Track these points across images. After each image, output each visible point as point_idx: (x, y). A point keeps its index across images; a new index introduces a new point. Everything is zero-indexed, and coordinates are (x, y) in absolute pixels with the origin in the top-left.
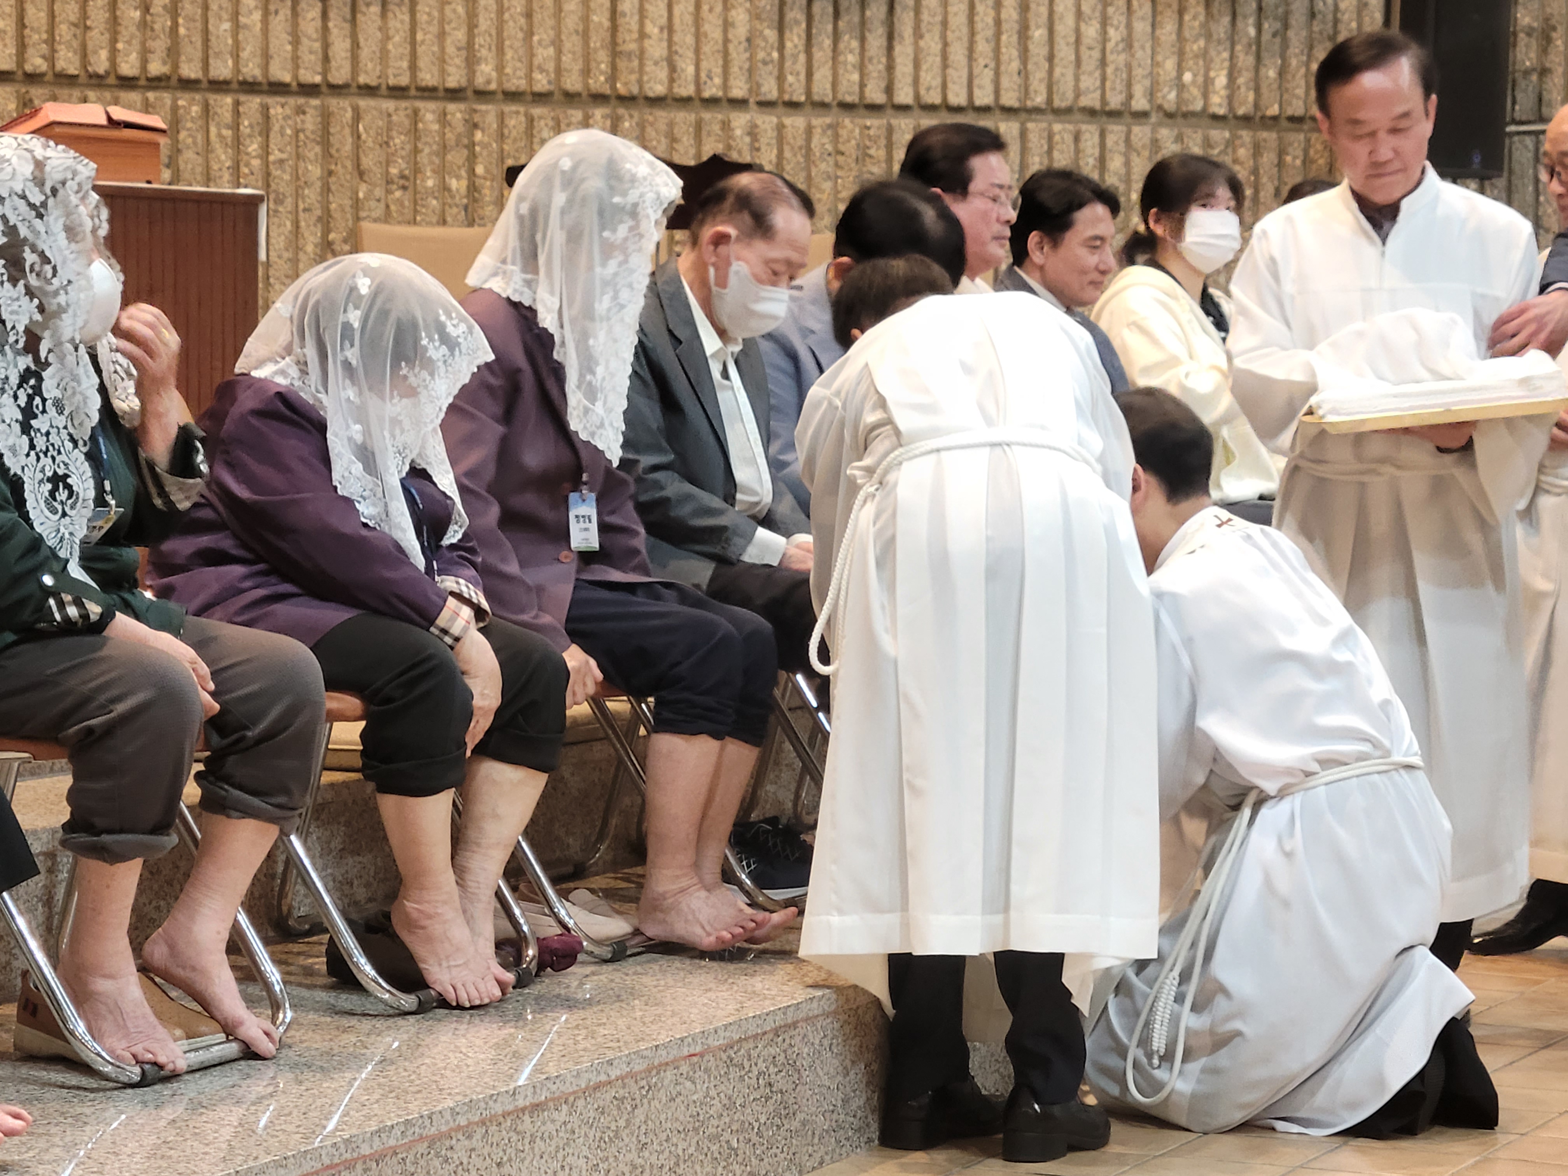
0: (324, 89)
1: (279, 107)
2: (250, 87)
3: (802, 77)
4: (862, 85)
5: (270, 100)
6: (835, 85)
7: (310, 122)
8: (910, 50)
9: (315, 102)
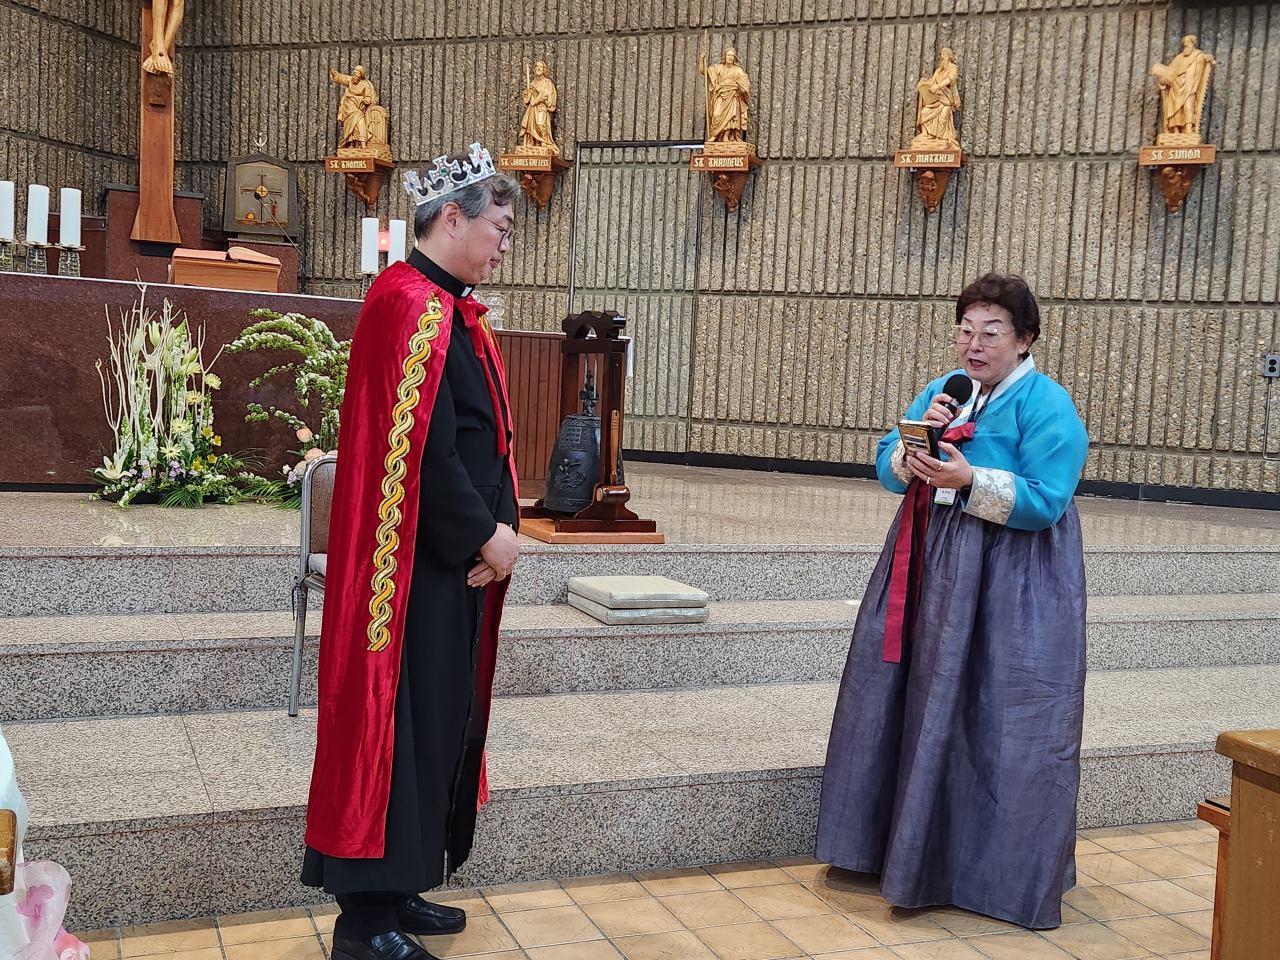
0: (921, 297)
1: (898, 306)
2: (886, 297)
3: (1174, 288)
4: (1209, 292)
5: (894, 303)
6: (1193, 292)
7: (913, 312)
8: (1240, 273)
9: (915, 303)
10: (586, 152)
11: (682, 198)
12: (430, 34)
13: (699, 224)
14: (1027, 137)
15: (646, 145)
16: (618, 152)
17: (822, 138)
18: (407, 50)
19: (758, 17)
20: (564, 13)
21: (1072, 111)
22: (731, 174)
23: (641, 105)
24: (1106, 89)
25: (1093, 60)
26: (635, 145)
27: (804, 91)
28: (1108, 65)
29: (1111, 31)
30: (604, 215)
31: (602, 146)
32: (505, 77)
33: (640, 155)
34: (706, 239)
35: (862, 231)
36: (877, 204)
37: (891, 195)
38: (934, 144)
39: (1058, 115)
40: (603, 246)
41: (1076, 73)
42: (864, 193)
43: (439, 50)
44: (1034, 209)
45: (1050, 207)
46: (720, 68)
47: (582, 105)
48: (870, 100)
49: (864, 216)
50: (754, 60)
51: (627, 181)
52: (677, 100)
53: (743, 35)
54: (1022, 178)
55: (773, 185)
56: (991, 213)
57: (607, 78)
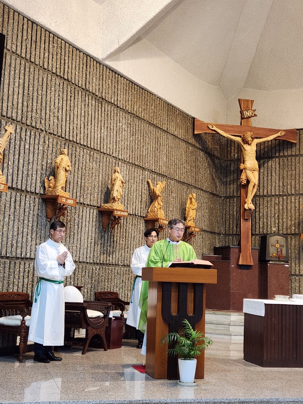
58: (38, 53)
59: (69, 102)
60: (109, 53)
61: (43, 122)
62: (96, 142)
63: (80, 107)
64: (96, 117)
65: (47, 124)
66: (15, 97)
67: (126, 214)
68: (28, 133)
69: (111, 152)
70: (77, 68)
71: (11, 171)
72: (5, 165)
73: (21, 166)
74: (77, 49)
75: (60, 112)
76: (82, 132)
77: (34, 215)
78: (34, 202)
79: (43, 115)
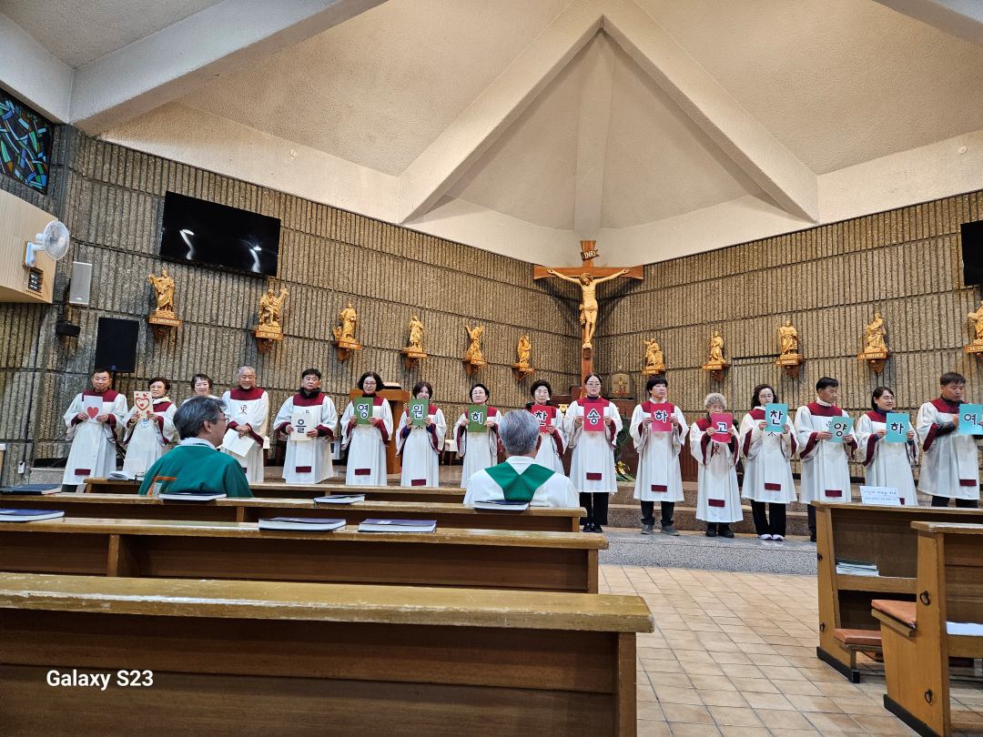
10: (736, 361)
11: (775, 374)
12: (677, 325)
13: (782, 384)
14: (918, 344)
15: (759, 357)
16: (748, 360)
17: (829, 350)
18: (670, 331)
19: (800, 308)
20: (725, 314)
21: (937, 332)
22: (792, 366)
23: (756, 344)
24: (951, 322)
25: (943, 312)
26: (755, 357)
27: (820, 333)
28: (950, 314)
29: (950, 301)
30: (744, 383)
31: (742, 358)
32: (704, 337)
33: (757, 361)
34: (785, 390)
35: (850, 384)
36: (855, 373)
37: (861, 370)
38: (875, 349)
39: (931, 334)
40: (745, 396)
41: (936, 318)
42: (849, 370)
43: (681, 330)
44: (925, 371)
45: (932, 370)
46: (784, 328)
47: (734, 345)
48: (848, 334)
49: (850, 379)
50: (799, 323)
51: (753, 371)
52: (770, 340)
53: (794, 315)
54: (918, 360)
55: (811, 369)
56: (906, 374)
57: (742, 334)
58: (324, 228)
59: (360, 264)
60: (405, 218)
61: (331, 283)
62: (395, 295)
63: (374, 267)
64: (396, 273)
65: (336, 284)
66: (300, 265)
67: (425, 356)
68: (315, 293)
69: (415, 302)
70: (371, 235)
71: (297, 324)
72: (291, 319)
73: (308, 319)
74: (369, 219)
75: (351, 274)
76: (378, 287)
77: (323, 358)
78: (324, 348)
79: (331, 277)
